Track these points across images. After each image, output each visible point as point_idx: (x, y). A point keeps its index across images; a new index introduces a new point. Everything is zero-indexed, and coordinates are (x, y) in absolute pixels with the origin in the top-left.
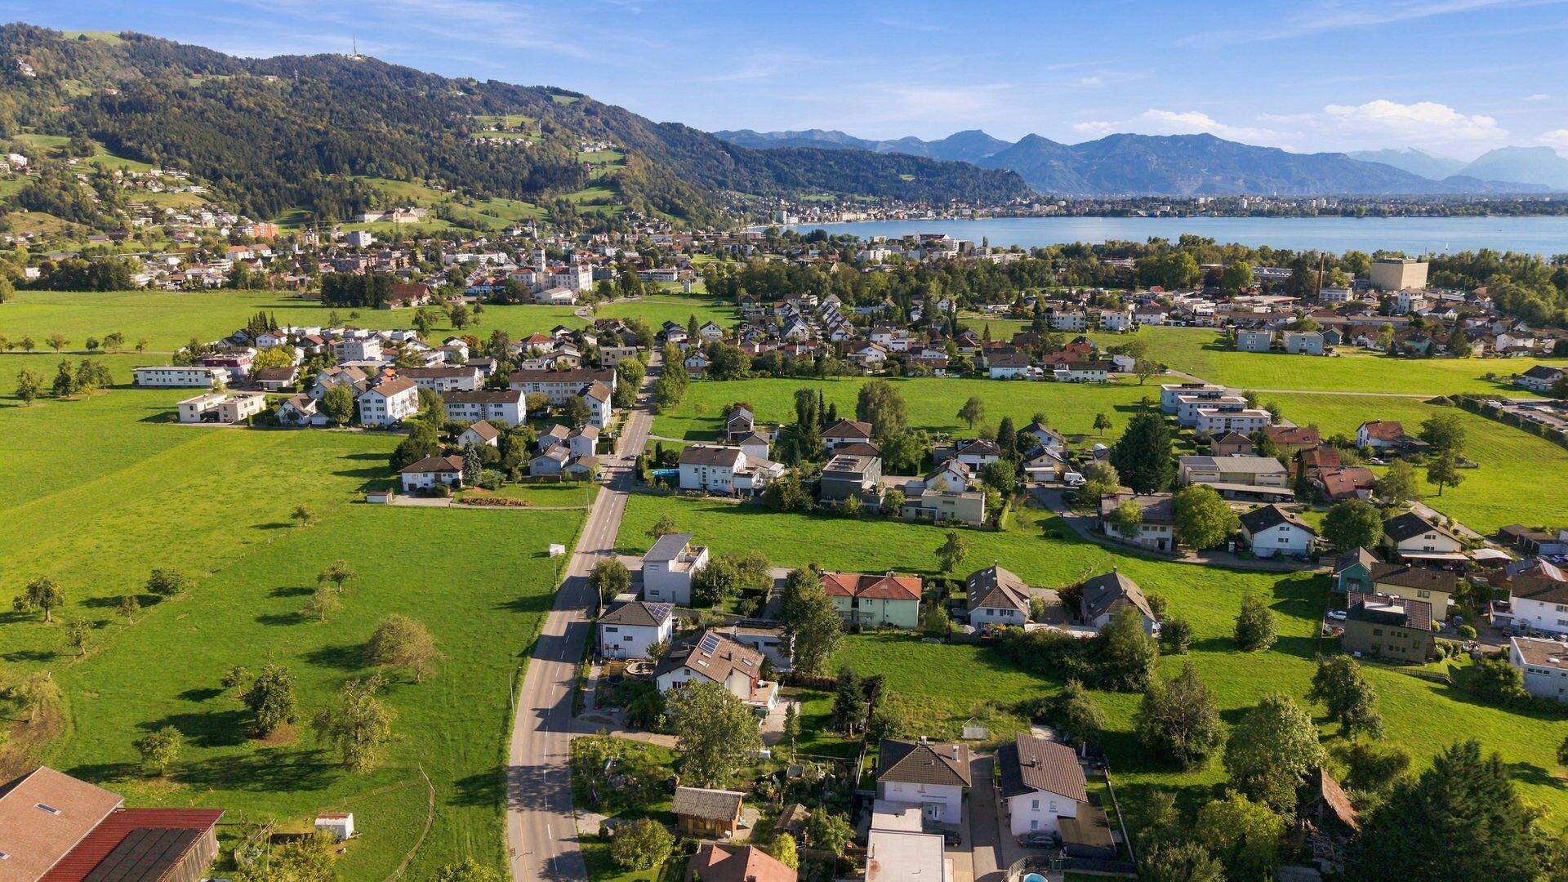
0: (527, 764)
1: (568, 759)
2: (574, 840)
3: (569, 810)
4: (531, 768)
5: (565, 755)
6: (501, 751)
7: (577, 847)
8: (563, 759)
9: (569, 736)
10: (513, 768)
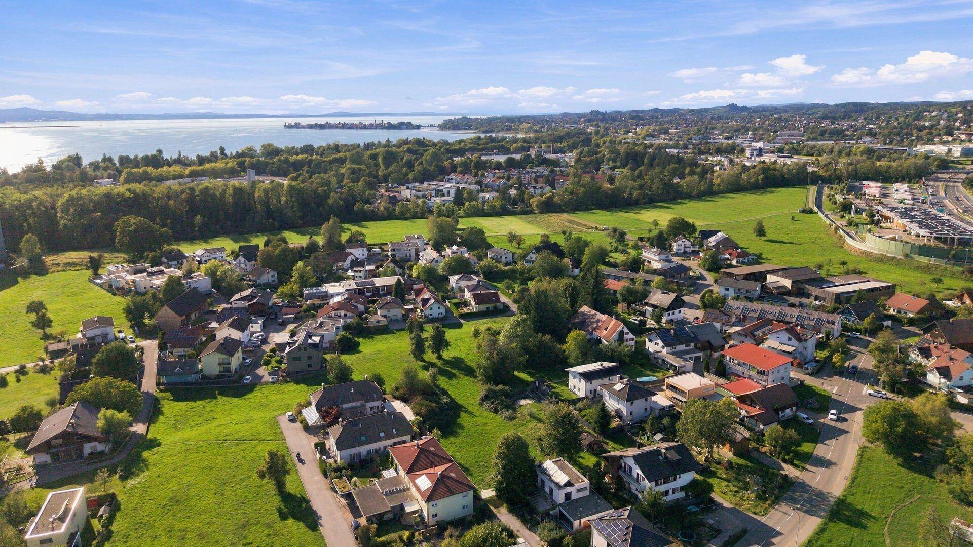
0: (808, 516)
1: (777, 507)
2: (807, 470)
3: (800, 483)
4: (805, 512)
5: (777, 510)
6: (822, 530)
7: (808, 467)
8: (780, 509)
9: (763, 519)
10: (820, 517)
